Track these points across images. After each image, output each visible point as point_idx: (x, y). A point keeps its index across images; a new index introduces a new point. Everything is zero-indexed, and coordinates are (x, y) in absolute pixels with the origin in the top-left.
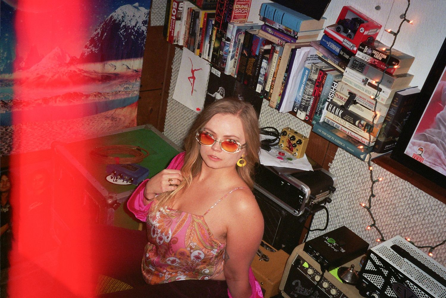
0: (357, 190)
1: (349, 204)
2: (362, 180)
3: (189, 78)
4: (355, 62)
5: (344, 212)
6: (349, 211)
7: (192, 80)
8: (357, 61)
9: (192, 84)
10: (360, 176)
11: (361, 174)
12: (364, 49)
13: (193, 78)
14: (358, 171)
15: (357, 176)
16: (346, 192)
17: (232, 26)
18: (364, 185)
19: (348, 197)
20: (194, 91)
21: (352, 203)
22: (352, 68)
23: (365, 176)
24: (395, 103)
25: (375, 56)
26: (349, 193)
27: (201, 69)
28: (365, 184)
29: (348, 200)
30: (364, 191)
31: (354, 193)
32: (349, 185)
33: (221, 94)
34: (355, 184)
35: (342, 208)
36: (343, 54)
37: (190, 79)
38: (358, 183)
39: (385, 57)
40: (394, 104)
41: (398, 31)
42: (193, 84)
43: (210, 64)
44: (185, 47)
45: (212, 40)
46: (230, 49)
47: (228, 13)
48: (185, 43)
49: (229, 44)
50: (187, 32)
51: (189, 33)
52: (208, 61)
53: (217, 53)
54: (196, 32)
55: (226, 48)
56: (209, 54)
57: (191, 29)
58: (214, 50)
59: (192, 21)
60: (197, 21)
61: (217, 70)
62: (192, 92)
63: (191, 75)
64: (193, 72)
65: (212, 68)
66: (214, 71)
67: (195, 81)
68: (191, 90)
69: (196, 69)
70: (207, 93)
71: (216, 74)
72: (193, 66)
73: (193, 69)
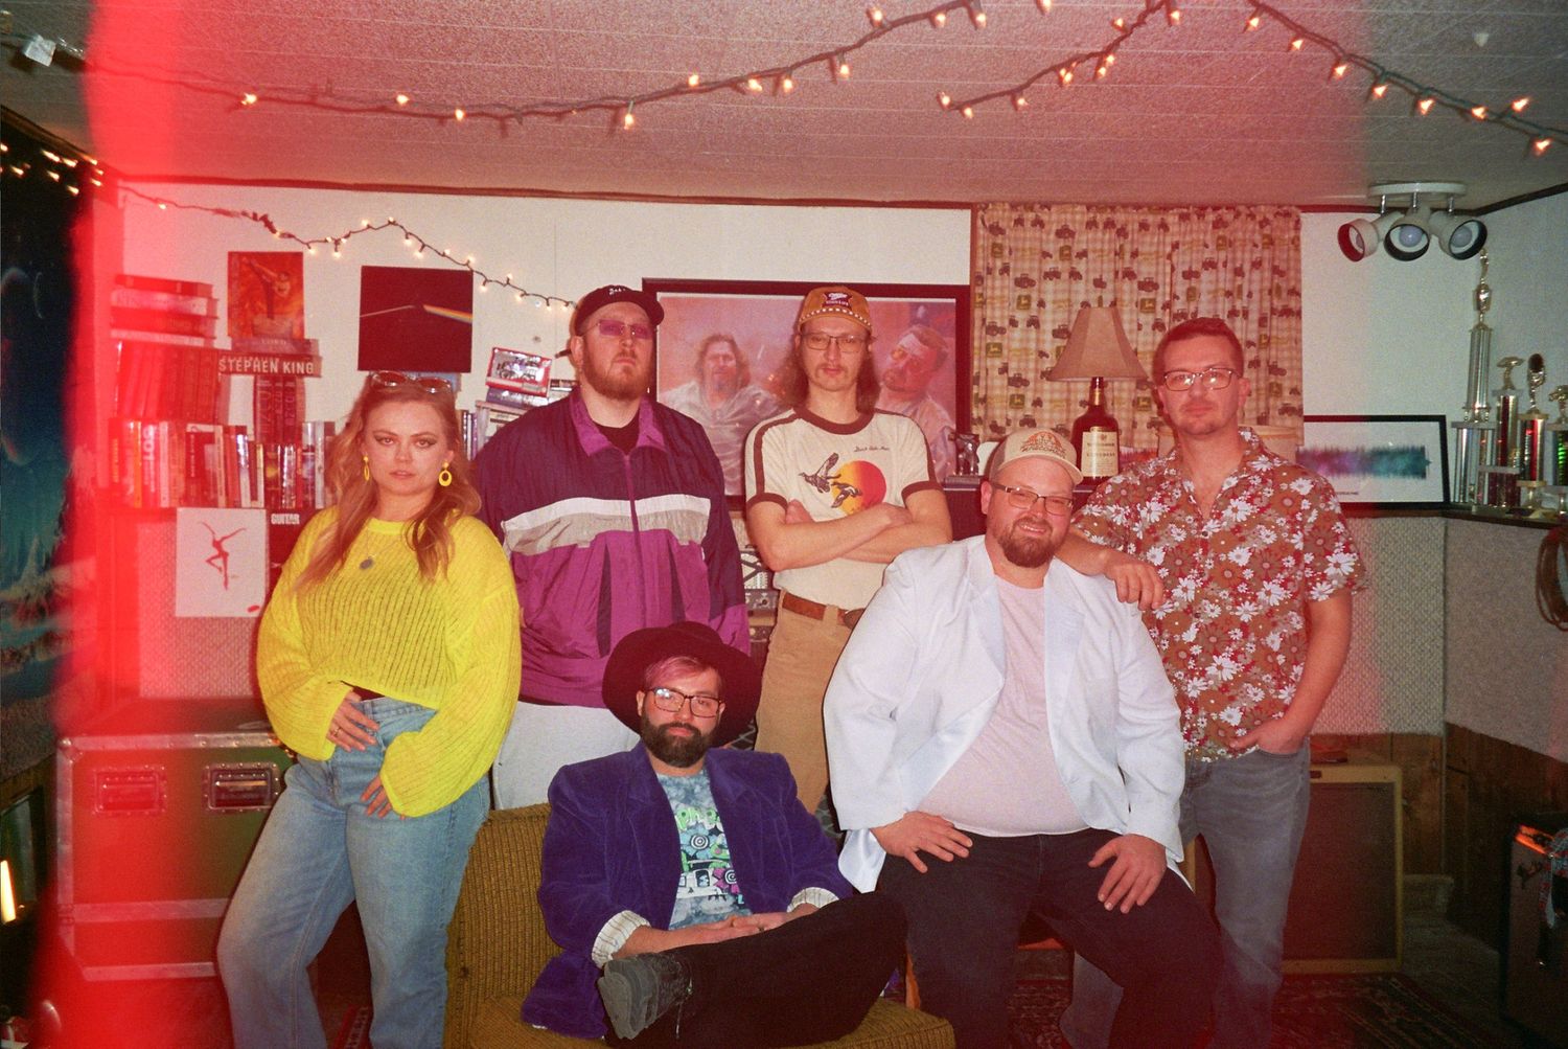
3: (209, 561)
7: (219, 562)
9: (220, 569)
13: (223, 555)
17: (310, 425)
20: (230, 580)
27: (244, 529)
37: (214, 561)
42: (224, 569)
43: (264, 511)
44: (181, 506)
45: (256, 468)
46: (320, 462)
47: (284, 411)
48: (180, 499)
49: (313, 456)
50: (181, 478)
51: (188, 477)
52: (257, 508)
53: (277, 486)
54: (207, 468)
55: (310, 464)
56: (254, 497)
57: (193, 467)
58: (267, 483)
59: (193, 451)
60: (208, 449)
61: (287, 515)
62: (226, 583)
63: (215, 552)
64: (217, 544)
65: (273, 515)
66: (279, 519)
67: (230, 559)
68: (222, 580)
69: (227, 533)
70: (271, 565)
71: (288, 523)
72: (213, 533)
73: (218, 538)
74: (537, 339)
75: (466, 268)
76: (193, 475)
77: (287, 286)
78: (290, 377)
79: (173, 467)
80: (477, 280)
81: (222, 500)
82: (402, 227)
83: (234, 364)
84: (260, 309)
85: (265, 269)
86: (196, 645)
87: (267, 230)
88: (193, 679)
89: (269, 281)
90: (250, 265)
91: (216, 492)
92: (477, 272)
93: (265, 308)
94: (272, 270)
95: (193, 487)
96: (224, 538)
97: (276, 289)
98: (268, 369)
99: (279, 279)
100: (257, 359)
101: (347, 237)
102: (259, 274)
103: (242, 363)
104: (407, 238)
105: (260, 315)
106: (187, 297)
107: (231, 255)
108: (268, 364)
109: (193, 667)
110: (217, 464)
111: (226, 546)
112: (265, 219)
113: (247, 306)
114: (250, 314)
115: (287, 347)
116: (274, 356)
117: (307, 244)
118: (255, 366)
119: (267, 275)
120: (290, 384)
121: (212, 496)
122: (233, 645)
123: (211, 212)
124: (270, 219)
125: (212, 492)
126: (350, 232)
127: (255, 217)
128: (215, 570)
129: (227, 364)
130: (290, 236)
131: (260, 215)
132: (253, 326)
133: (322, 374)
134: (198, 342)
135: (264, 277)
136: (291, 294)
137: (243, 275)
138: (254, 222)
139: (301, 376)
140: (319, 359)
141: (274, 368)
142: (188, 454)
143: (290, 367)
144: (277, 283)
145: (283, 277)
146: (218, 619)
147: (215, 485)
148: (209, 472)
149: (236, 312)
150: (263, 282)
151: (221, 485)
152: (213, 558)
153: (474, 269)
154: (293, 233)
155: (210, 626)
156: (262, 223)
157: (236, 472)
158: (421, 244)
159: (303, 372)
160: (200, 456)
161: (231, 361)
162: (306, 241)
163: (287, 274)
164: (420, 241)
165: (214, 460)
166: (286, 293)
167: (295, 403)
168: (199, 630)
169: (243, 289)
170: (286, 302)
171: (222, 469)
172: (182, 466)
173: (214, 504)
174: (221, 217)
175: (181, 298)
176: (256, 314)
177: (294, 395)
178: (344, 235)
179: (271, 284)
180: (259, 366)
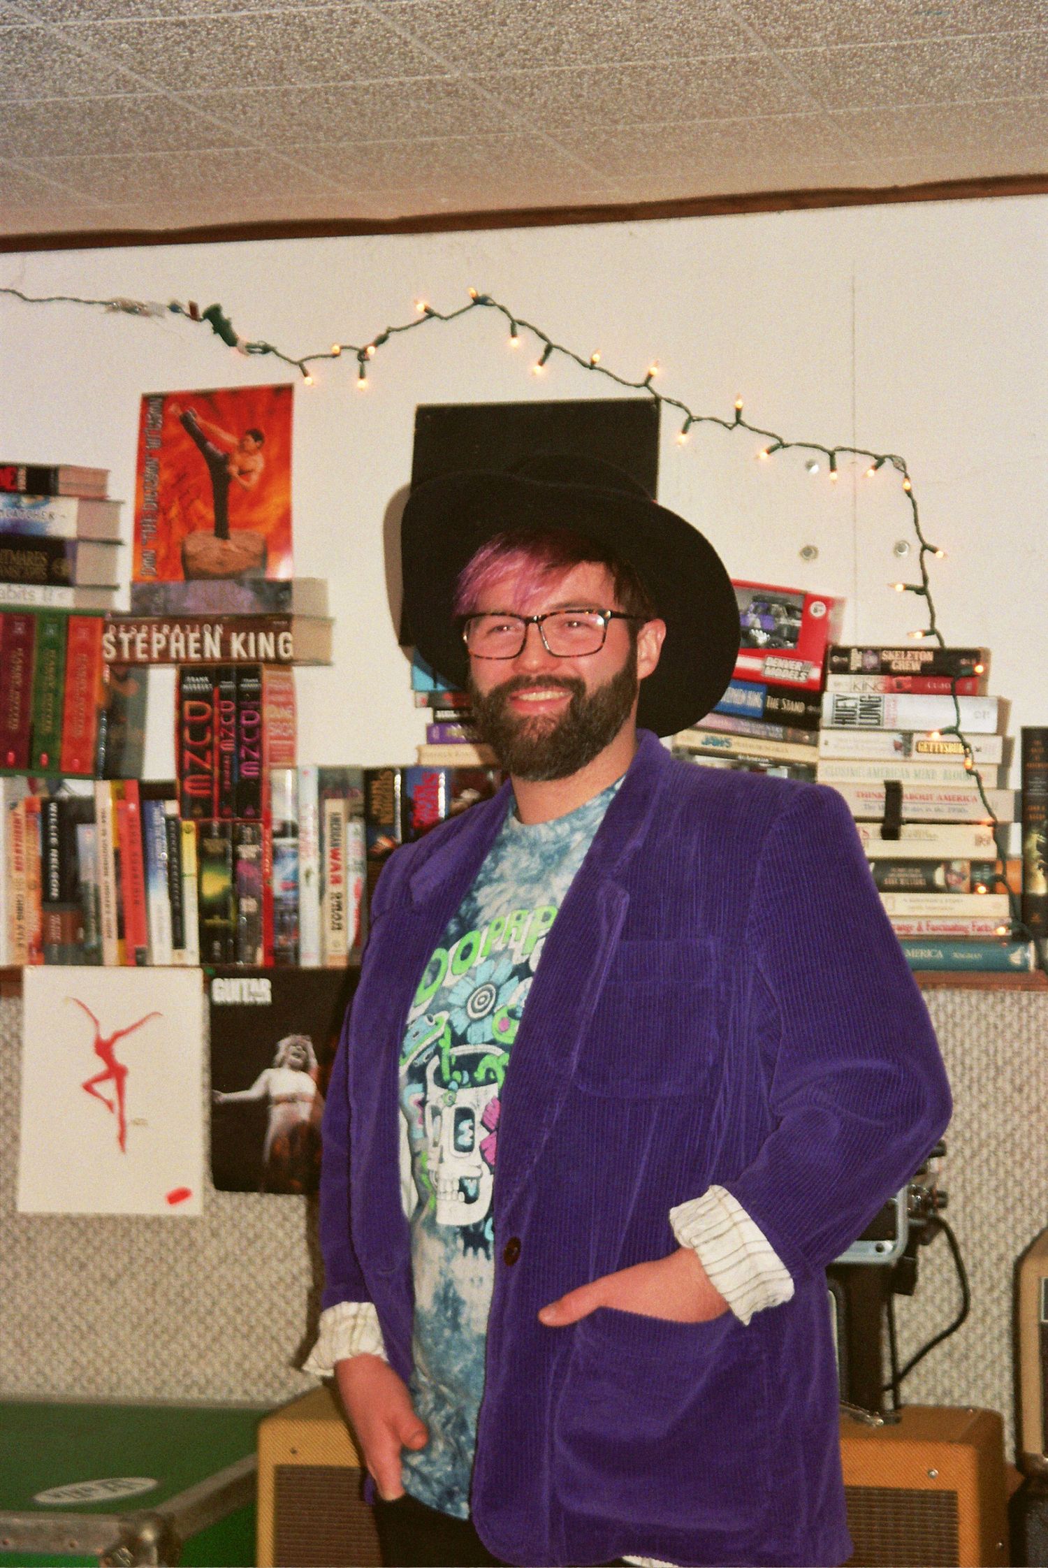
0: (1009, 1127)
1: (1001, 1192)
2: (1012, 1081)
3: (88, 1087)
4: (841, 704)
5: (993, 1237)
6: (1011, 1219)
7: (107, 1089)
8: (846, 699)
9: (110, 1105)
10: (998, 1071)
11: (1000, 1063)
12: (849, 661)
13: (116, 1073)
14: (984, 1060)
15: (988, 1079)
16: (973, 1156)
17: (289, 775)
18: (1025, 1096)
19: (985, 1170)
20: (131, 1130)
21: (1010, 1184)
22: (841, 726)
23: (1017, 1061)
24: (1037, 758)
25: (896, 664)
26: (985, 1152)
27: (155, 1014)
28: (1026, 1089)
29: (993, 1183)
30: (1034, 1118)
31: (1004, 1141)
32: (975, 1126)
33: (294, 1067)
34: (992, 1109)
35: (982, 1223)
36: (780, 706)
37: (98, 1087)
38: (1001, 1099)
39: (929, 657)
40: (1035, 762)
41: (925, 579)
42: (117, 1106)
43: (198, 975)
44: (32, 963)
45: (181, 877)
46: (310, 861)
47: (239, 743)
48: (31, 947)
49: (295, 846)
50: (32, 902)
51: (45, 899)
52: (184, 966)
53: (225, 915)
54: (83, 878)
55: (289, 865)
56: (179, 942)
57: (54, 875)
58: (206, 909)
59: (54, 840)
60: (85, 835)
61: (245, 982)
62: (122, 1138)
63: (100, 1066)
64: (104, 1049)
65: (217, 983)
66: (230, 991)
67: (129, 1082)
68: (115, 1130)
69: (123, 1026)
70: (212, 1099)
71: (247, 999)
72: (96, 1022)
73: (106, 1036)
74: (808, 552)
75: (644, 394)
76: (55, 893)
77: (257, 463)
78: (251, 670)
79: (16, 875)
80: (670, 420)
81: (111, 948)
82: (503, 309)
83: (132, 643)
84: (201, 518)
85: (214, 428)
86: (69, 1275)
87: (218, 339)
88: (62, 1354)
89: (220, 453)
90: (185, 421)
91: (99, 930)
92: (669, 401)
93: (210, 515)
94: (227, 429)
95: (55, 920)
96: (118, 1035)
97: (234, 470)
98: (200, 651)
99: (242, 448)
100: (177, 629)
101: (381, 340)
102: (200, 439)
103: (148, 641)
104: (514, 334)
105: (199, 533)
106: (40, 498)
107: (147, 400)
108: (201, 641)
109: (61, 1326)
110: (101, 867)
111: (121, 1053)
112: (214, 314)
113: (174, 512)
114: (178, 530)
115: (244, 601)
116: (213, 621)
117: (300, 364)
118: (173, 646)
119: (219, 442)
120: (249, 684)
121: (94, 942)
122: (142, 1277)
123: (103, 308)
124: (225, 314)
125: (93, 934)
126: (389, 331)
127: (193, 313)
128: (102, 1107)
129: (118, 644)
130: (266, 350)
131: (201, 310)
132: (185, 558)
133: (333, 659)
134: (60, 598)
135: (210, 445)
136: (266, 478)
137: (167, 443)
138: (192, 325)
139: (281, 663)
140: (324, 623)
141: (213, 649)
142: (46, 848)
143: (245, 644)
144: (238, 457)
145: (251, 443)
146: (112, 1218)
147: (98, 916)
148: (86, 885)
149: (149, 528)
150: (209, 456)
151: (109, 916)
152: (99, 1079)
153: (662, 393)
154: (271, 343)
155: (96, 1233)
156: (207, 325)
157: (141, 880)
158: (542, 345)
159: (271, 654)
160: (69, 848)
161: (125, 637)
162: (296, 359)
163: (258, 436)
164: (542, 336)
165: (95, 860)
166: (255, 478)
167: (260, 726)
168: (74, 1241)
169: (167, 475)
170: (256, 499)
171: (111, 878)
172: (33, 875)
173: (93, 958)
174: (123, 316)
175: (25, 501)
176: (191, 529)
177: (258, 709)
178: (373, 338)
179: (226, 460)
180: (181, 645)
